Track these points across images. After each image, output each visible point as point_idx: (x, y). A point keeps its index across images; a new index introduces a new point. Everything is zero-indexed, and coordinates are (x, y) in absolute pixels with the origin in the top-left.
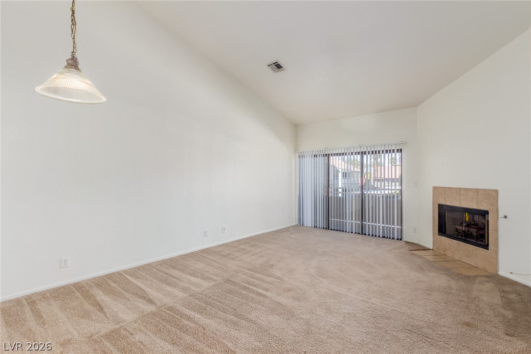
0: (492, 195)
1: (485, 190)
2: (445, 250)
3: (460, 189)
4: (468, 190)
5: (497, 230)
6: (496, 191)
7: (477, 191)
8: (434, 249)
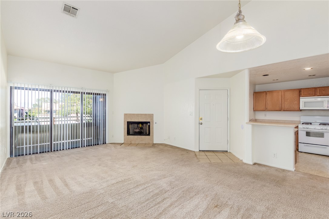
0: (151, 116)
1: (149, 114)
2: (131, 141)
3: (138, 114)
4: (142, 114)
5: (153, 128)
6: (153, 114)
7: (146, 115)
8: (125, 142)
